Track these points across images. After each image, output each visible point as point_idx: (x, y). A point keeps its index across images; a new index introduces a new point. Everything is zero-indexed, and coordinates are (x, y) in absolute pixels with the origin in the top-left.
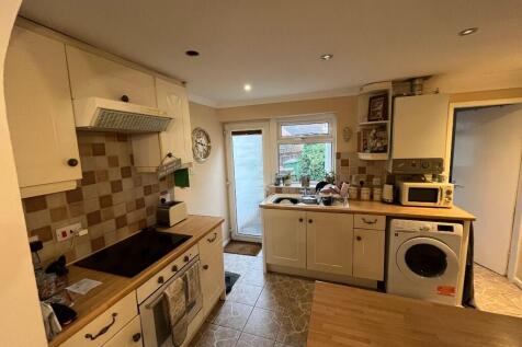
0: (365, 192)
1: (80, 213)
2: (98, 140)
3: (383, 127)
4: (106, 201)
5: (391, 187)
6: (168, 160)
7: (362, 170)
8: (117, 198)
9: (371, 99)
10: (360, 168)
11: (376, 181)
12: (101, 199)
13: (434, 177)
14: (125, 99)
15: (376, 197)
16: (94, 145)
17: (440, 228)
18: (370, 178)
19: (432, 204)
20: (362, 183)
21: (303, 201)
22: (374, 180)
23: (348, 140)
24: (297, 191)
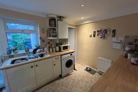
0: (51, 50)
3: (55, 29)
5: (58, 47)
7: (49, 43)
9: (50, 20)
10: (48, 42)
11: (53, 46)
13: (65, 43)
15: (54, 51)
17: (71, 55)
18: (51, 45)
19: (67, 50)
20: (49, 47)
21: (30, 58)
22: (53, 45)
23: (43, 33)
24: (24, 54)
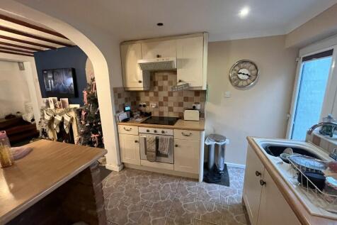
1: (156, 101)
2: (165, 74)
4: (166, 99)
6: (181, 84)
8: (170, 98)
12: (164, 98)
14: (158, 56)
16: (163, 76)
